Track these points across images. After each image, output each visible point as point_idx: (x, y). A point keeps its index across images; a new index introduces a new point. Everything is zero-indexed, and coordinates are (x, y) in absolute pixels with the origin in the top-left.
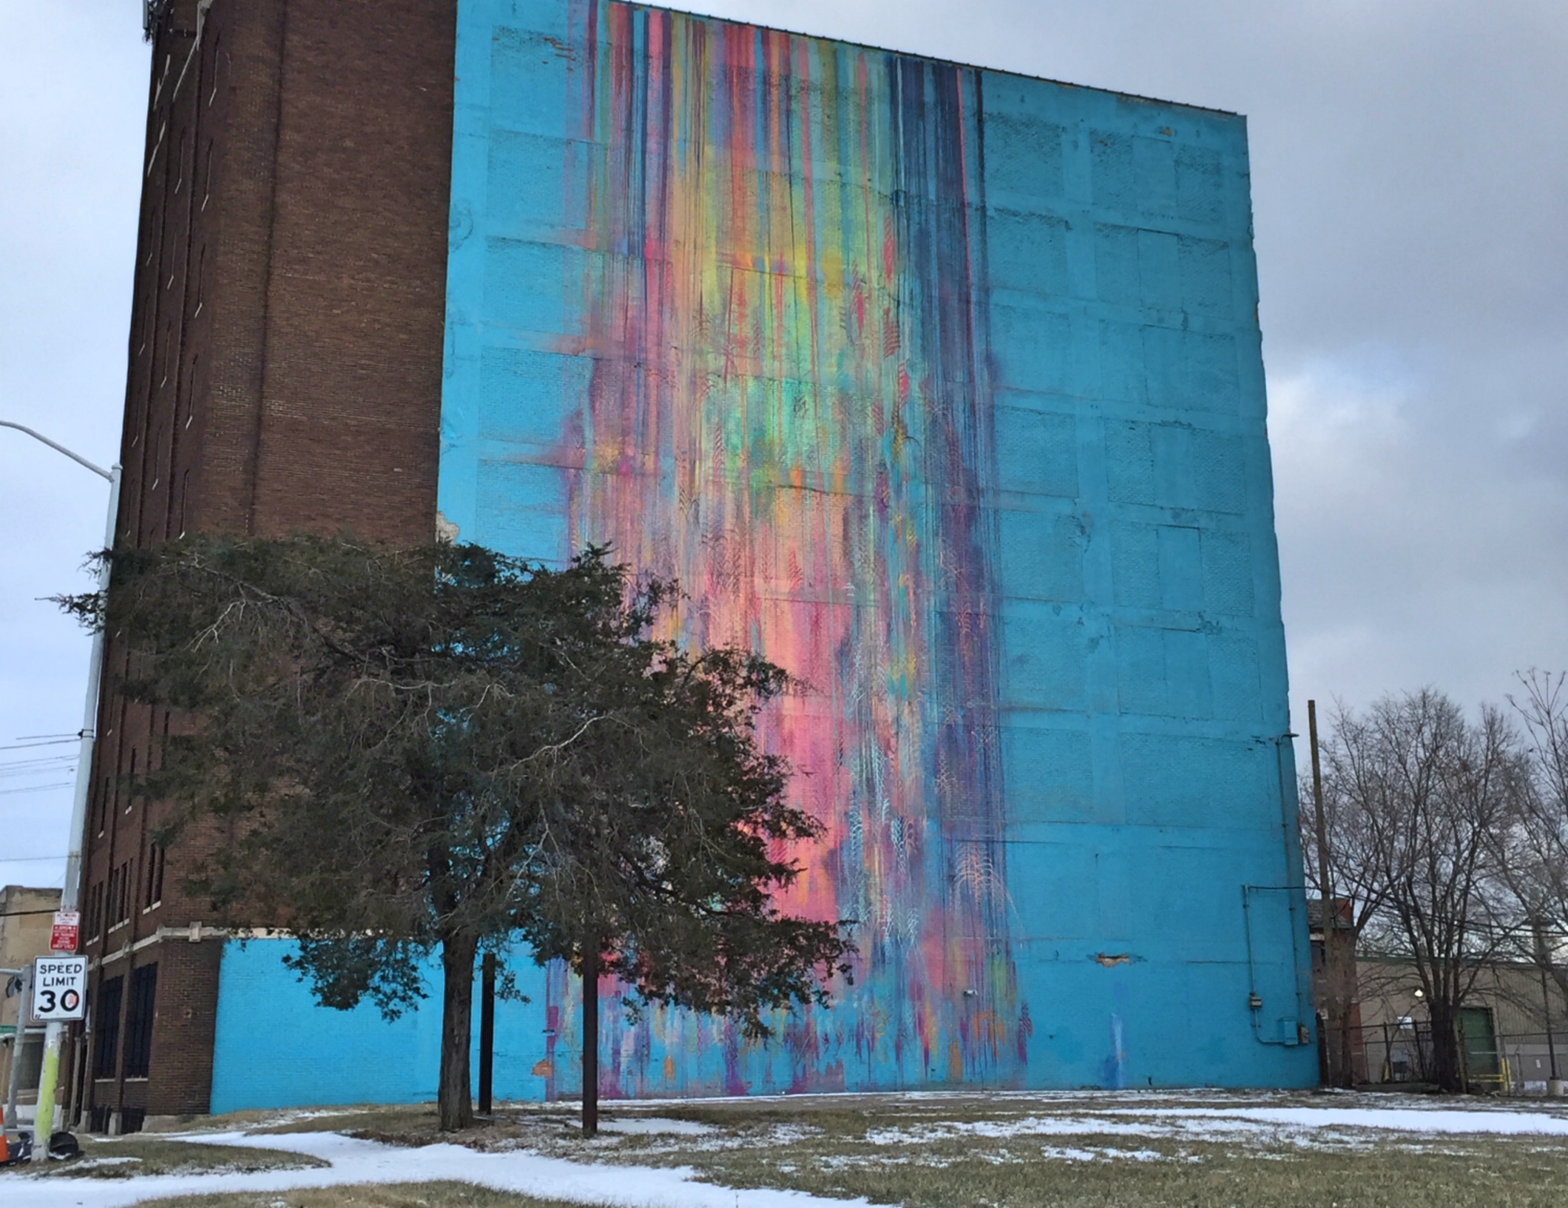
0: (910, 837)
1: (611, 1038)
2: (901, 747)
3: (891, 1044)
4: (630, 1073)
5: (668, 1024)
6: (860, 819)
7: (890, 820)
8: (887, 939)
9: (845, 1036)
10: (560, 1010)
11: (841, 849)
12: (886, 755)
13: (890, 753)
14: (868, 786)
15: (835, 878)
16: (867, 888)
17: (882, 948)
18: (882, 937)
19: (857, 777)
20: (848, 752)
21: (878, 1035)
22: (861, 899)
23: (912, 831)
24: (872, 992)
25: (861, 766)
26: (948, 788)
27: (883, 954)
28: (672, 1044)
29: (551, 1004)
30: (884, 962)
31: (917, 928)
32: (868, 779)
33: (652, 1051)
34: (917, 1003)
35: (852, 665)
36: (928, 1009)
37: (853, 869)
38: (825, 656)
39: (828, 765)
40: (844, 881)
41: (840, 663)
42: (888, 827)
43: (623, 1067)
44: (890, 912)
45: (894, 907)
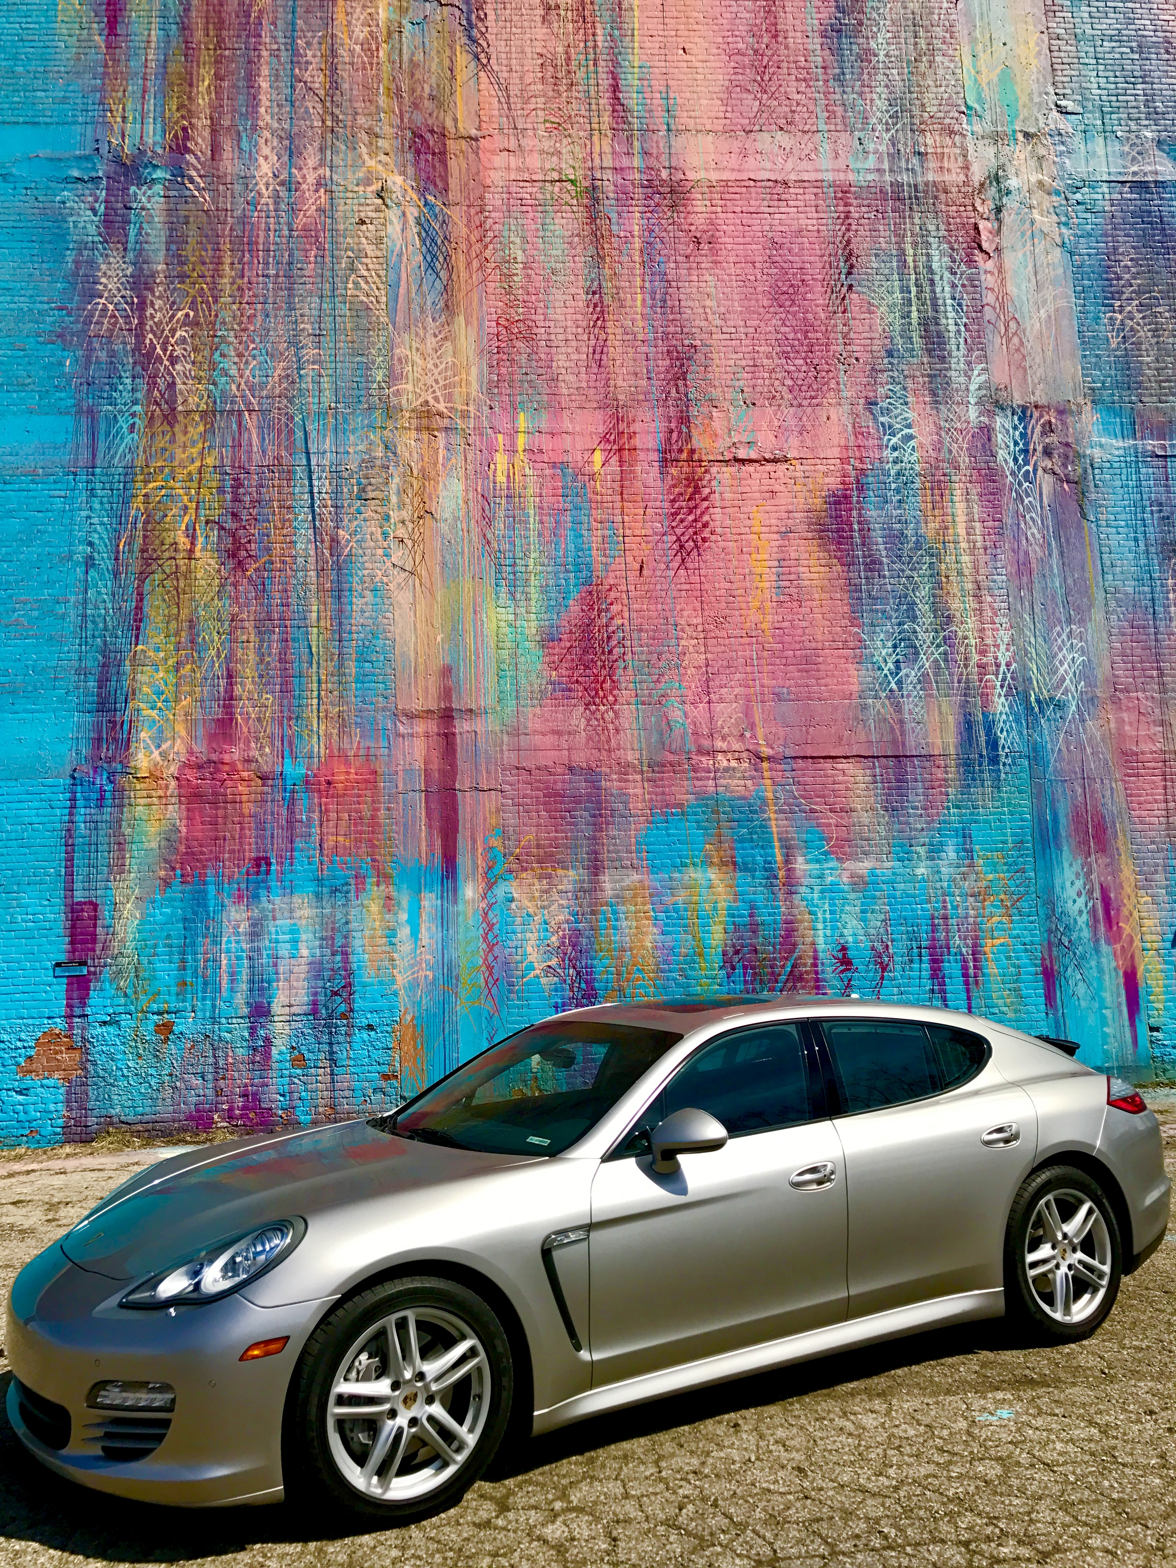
0: (1048, 452)
1: (244, 975)
2: (1006, 240)
3: (1031, 969)
4: (299, 1061)
5: (404, 932)
6: (911, 415)
7: (991, 414)
8: (1000, 705)
9: (898, 949)
10: (105, 912)
11: (861, 488)
12: (970, 262)
13: (979, 257)
14: (927, 336)
15: (848, 563)
16: (938, 582)
17: (989, 727)
18: (986, 699)
19: (895, 319)
20: (869, 263)
21: (988, 946)
22: (923, 608)
23: (1052, 439)
24: (966, 836)
25: (905, 289)
26: (1145, 333)
27: (993, 744)
28: (414, 984)
29: (79, 896)
30: (994, 760)
31: (1085, 674)
32: (924, 323)
33: (359, 1003)
34: (1098, 862)
35: (866, 56)
36: (1128, 873)
37: (896, 538)
38: (795, 39)
39: (818, 297)
40: (873, 565)
41: (837, 52)
42: (986, 432)
43: (279, 1048)
44: (1004, 636)
45: (1017, 627)
